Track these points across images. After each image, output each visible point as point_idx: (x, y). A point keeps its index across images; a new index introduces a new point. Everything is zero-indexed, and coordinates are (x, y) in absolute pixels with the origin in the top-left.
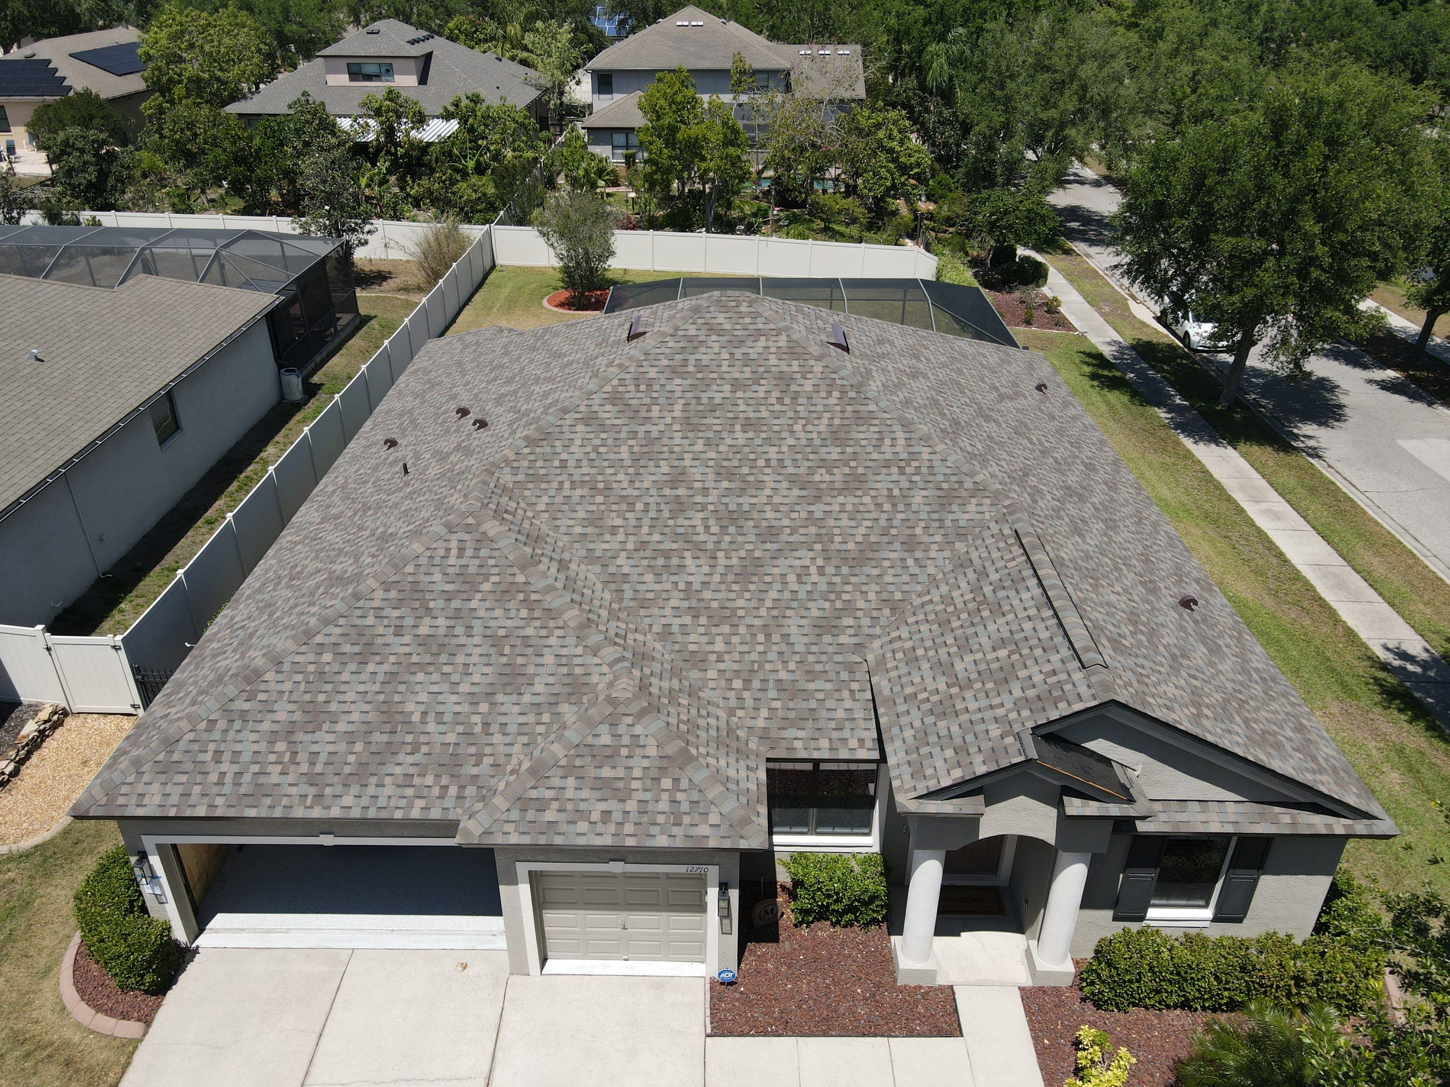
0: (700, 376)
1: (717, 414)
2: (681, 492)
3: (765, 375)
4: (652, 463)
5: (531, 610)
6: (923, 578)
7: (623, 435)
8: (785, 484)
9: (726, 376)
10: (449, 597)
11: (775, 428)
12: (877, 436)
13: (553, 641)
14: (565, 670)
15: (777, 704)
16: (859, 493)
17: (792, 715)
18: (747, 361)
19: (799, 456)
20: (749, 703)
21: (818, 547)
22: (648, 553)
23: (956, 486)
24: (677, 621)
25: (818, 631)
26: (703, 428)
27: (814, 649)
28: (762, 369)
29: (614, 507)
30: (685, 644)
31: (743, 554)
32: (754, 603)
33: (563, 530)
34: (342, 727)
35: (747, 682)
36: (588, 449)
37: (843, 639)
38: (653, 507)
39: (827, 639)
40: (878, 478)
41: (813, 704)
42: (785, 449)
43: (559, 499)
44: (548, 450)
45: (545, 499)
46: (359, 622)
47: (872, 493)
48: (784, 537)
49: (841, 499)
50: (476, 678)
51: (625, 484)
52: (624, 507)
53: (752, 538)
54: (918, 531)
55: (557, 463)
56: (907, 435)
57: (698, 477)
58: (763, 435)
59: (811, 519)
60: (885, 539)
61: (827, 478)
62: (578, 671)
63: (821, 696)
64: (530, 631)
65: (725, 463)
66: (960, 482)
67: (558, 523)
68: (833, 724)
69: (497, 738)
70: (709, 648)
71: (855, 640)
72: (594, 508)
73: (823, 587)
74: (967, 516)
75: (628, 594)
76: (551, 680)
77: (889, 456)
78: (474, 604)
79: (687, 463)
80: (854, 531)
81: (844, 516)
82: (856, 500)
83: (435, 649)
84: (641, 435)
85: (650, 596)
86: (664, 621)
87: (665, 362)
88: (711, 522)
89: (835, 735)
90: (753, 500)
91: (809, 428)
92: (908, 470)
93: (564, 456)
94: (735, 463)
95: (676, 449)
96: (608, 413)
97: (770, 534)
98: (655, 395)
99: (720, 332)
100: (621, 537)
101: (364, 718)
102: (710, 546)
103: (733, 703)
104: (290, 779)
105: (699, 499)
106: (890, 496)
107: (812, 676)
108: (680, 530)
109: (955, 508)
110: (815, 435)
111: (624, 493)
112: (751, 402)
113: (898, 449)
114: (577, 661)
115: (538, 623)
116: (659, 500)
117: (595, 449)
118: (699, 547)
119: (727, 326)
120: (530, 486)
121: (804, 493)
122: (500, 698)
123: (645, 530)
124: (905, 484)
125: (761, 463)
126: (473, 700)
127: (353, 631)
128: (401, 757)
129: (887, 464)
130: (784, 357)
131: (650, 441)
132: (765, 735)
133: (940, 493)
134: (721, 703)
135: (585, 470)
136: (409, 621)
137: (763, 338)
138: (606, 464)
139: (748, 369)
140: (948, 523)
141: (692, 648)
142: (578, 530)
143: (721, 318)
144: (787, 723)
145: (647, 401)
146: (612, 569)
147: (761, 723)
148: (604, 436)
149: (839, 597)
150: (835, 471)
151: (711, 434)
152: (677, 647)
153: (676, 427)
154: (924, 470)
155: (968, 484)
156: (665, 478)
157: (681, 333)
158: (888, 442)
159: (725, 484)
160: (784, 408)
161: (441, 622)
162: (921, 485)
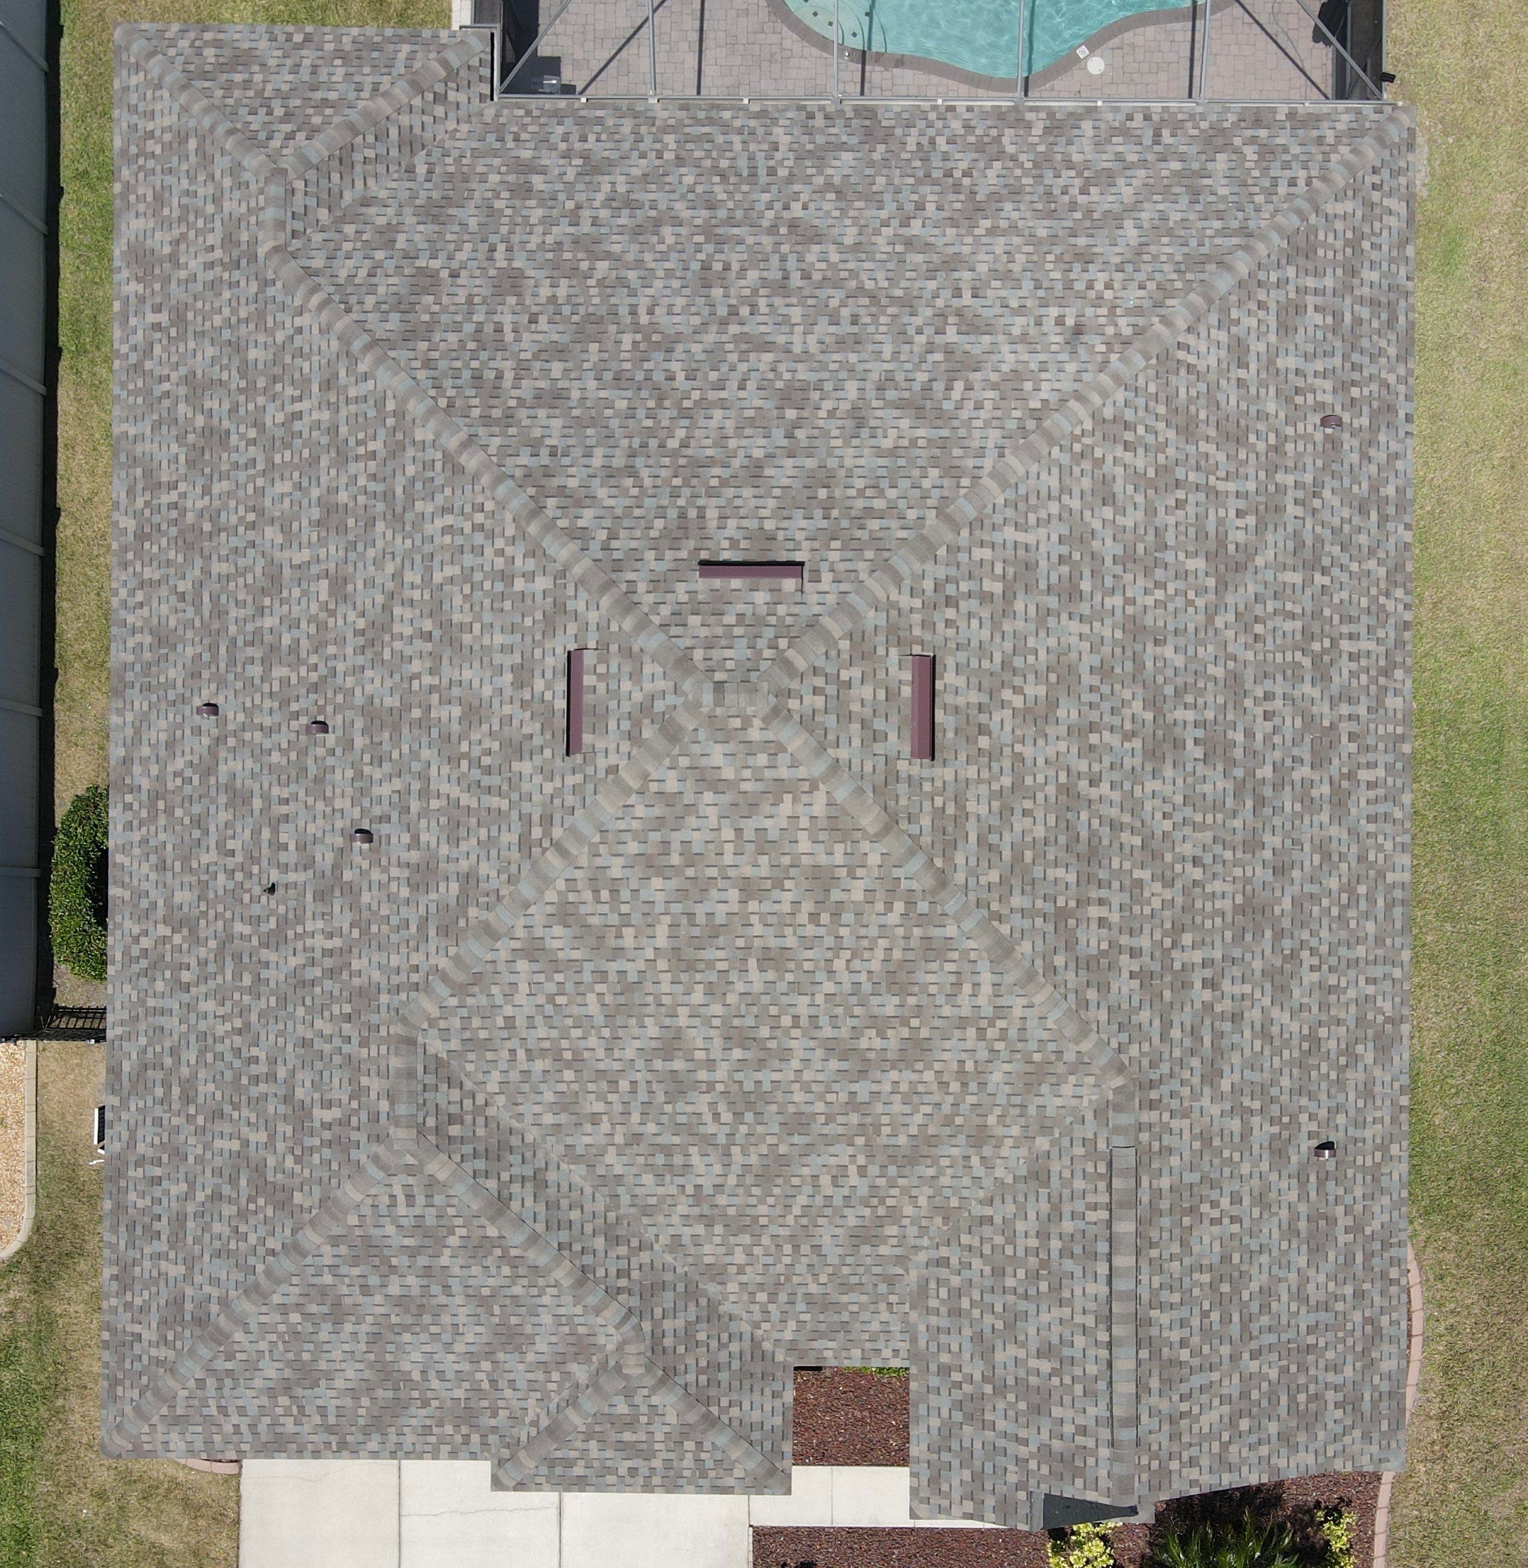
0: (690, 872)
1: (721, 941)
2: (678, 1065)
3: (793, 872)
4: (633, 1021)
5: (514, 1267)
6: (988, 1182)
7: (587, 977)
8: (819, 1053)
9: (731, 872)
10: (413, 1253)
11: (807, 966)
12: (953, 979)
13: (546, 1300)
14: (566, 1329)
15: (806, 1317)
16: (919, 1066)
17: (823, 1327)
18: (764, 844)
19: (839, 1011)
20: (775, 1315)
21: (860, 1141)
22: (642, 1148)
23: (1053, 1057)
24: (687, 1232)
25: (854, 1241)
26: (702, 966)
27: (849, 1260)
28: (786, 860)
29: (591, 1087)
30: (700, 1257)
31: (764, 1150)
32: (779, 1211)
33: (529, 1119)
34: (339, 1383)
35: (773, 1297)
36: (541, 999)
37: (884, 1250)
38: (642, 1087)
39: (866, 1249)
40: (947, 1044)
41: (845, 1317)
42: (820, 999)
43: (514, 1076)
44: (484, 1001)
45: (496, 1076)
46: (317, 1280)
47: (937, 1066)
48: (817, 1128)
49: (894, 1075)
50: (470, 1338)
51: (601, 1053)
52: (604, 1085)
53: (776, 1129)
54: (992, 1120)
55: (500, 1022)
56: (996, 979)
57: (699, 1043)
58: (789, 977)
59: (853, 1104)
60: (948, 1130)
61: (878, 1043)
62: (581, 1330)
63: (855, 1308)
64: (517, 1290)
65: (736, 1022)
66: (1059, 1053)
67: (520, 1109)
68: (866, 1336)
69: (508, 1393)
70: (728, 1259)
71: (898, 1251)
72: (563, 1087)
73: (863, 1191)
74: (1059, 1102)
75: (625, 1199)
76: (554, 1339)
77: (966, 1011)
78: (444, 1260)
79: (683, 1021)
80: (907, 1120)
81: (897, 1098)
82: (914, 1077)
83: (414, 1311)
84: (612, 977)
85: (652, 1201)
86: (672, 1231)
87: (633, 847)
88: (722, 1108)
89: (868, 1346)
90: (776, 1076)
91: (857, 964)
92: (991, 1033)
93: (508, 1011)
94: (750, 1021)
95: (666, 1000)
96: (558, 938)
97: (799, 1122)
98: (625, 908)
99: (717, 785)
100: (605, 1127)
101: (360, 1375)
102: (722, 1140)
103: (757, 1316)
104: (307, 1428)
105: (703, 1075)
106: (961, 1072)
107: (846, 1287)
108: (682, 1119)
109: (1045, 1089)
110: (863, 978)
111: (601, 1066)
112: (771, 919)
113: (982, 1000)
114: (577, 1320)
115: (525, 1281)
116: (650, 1077)
117: (551, 999)
118: (708, 1141)
119: (728, 773)
120: (471, 1056)
121: (844, 1065)
122: (501, 1356)
123: (636, 1118)
124: (983, 1055)
125: (786, 1021)
126: (473, 1358)
127: (313, 1292)
128: (413, 1410)
129: (962, 1023)
130: (822, 836)
131: (628, 988)
132: (792, 1347)
133: (1030, 1068)
134: (745, 1316)
135: (542, 1032)
136: (374, 1280)
137: (788, 798)
138: (569, 1022)
139: (764, 860)
140: (1032, 1111)
141: (708, 1260)
142: (548, 1119)
143: (717, 756)
144: (816, 1335)
145: (614, 919)
146: (601, 1170)
147: (788, 1335)
148: (559, 977)
149: (882, 1201)
150: (890, 1033)
151: (713, 977)
152: (690, 1260)
153: (662, 964)
154: (1013, 1033)
155: (1070, 1056)
156: (654, 1044)
157: (654, 787)
158: (967, 988)
159: (737, 1054)
160: (821, 931)
161: (411, 1280)
162: (1004, 1055)
